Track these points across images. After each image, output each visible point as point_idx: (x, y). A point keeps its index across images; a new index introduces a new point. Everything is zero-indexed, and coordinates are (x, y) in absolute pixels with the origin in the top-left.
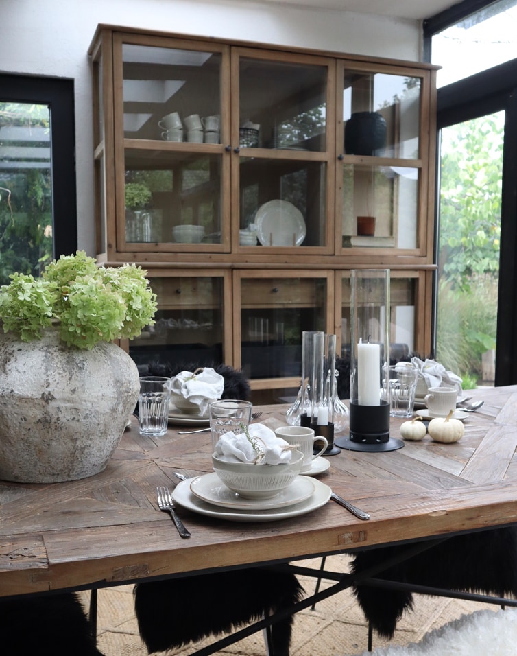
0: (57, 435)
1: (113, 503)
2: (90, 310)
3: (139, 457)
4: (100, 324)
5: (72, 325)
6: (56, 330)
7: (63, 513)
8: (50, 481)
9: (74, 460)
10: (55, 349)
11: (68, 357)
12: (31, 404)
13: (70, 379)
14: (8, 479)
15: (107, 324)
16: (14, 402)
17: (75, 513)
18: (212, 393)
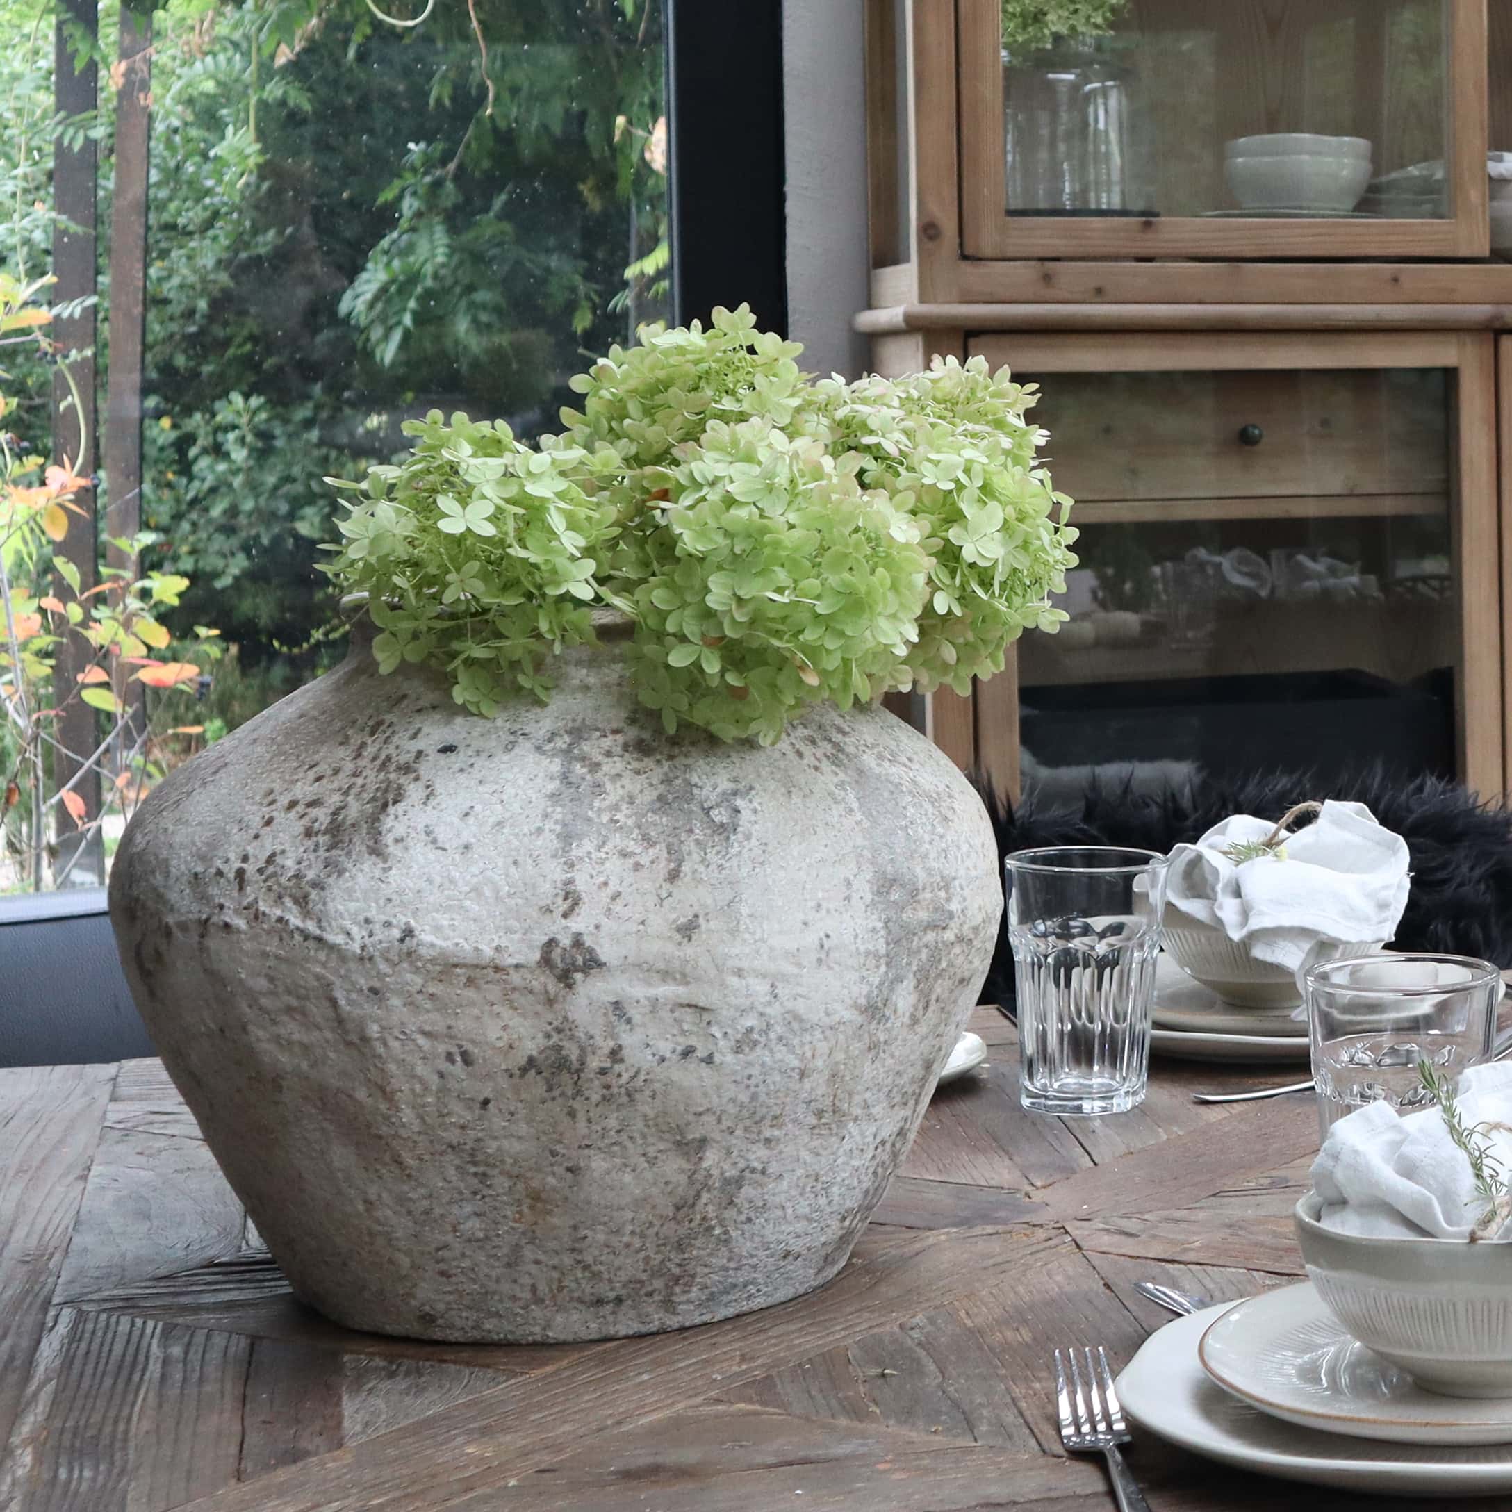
0: (612, 1123)
1: (856, 1424)
2: (764, 572)
3: (1002, 1214)
4: (809, 636)
5: (683, 639)
6: (614, 660)
7: (629, 1475)
8: (584, 1335)
9: (692, 1236)
10: (607, 742)
11: (667, 781)
12: (494, 992)
13: (673, 876)
14: (389, 1329)
15: (842, 634)
16: (419, 980)
17: (682, 1473)
18: (1350, 913)
